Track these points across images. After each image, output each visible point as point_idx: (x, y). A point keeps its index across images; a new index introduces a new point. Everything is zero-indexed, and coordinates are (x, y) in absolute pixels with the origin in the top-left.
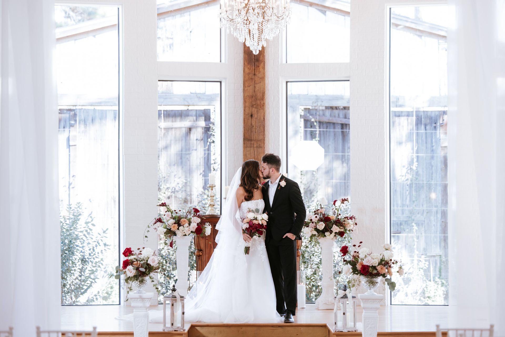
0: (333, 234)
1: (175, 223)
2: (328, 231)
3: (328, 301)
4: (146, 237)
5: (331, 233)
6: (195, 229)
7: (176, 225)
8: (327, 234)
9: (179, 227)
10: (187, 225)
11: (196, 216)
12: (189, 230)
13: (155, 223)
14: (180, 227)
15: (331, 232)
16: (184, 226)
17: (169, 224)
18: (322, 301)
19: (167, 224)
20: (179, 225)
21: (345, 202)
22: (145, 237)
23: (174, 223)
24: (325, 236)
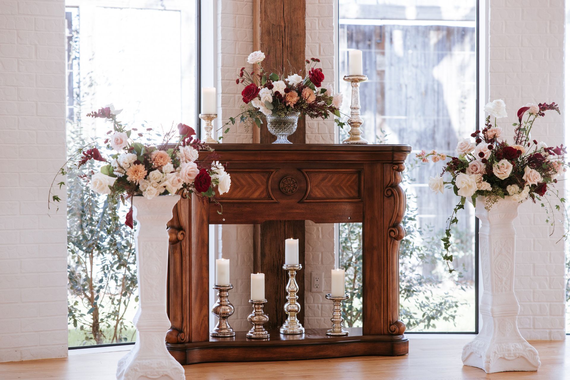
0: (527, 189)
1: (137, 162)
2: (515, 182)
3: (509, 350)
4: (56, 198)
5: (522, 187)
6: (193, 178)
7: (142, 167)
8: (512, 189)
9: (148, 174)
10: (169, 167)
11: (188, 143)
12: (179, 181)
13: (83, 162)
14: (151, 173)
15: (522, 185)
16: (164, 169)
17: (122, 164)
18: (495, 352)
19: (117, 165)
20: (150, 168)
21: (546, 112)
22: (51, 199)
23: (135, 163)
24: (506, 194)
